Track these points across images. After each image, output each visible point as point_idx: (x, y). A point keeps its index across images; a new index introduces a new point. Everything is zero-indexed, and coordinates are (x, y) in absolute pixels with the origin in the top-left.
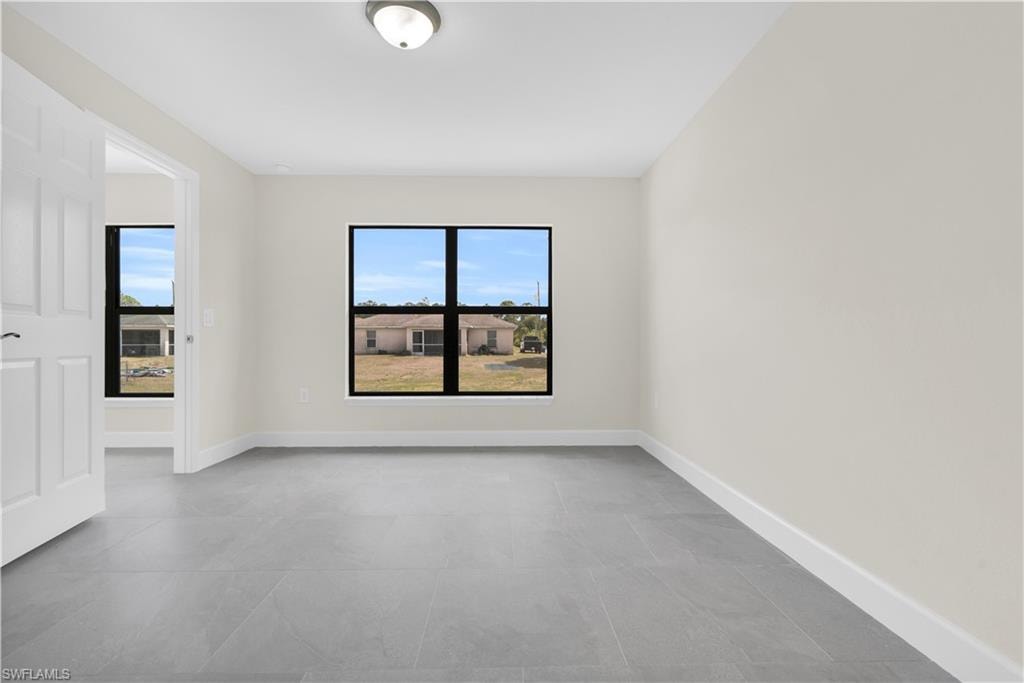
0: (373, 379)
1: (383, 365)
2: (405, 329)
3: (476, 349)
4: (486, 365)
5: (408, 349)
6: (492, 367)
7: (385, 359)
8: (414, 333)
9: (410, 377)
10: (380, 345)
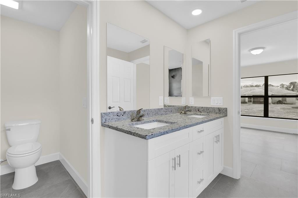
3: (276, 102)
4: (280, 108)
5: (246, 101)
6: (284, 109)
9: (247, 110)
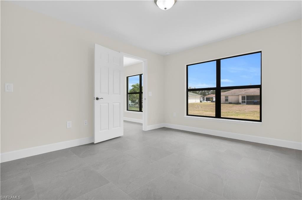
0: (225, 112)
1: (230, 107)
2: (239, 95)
5: (240, 102)
7: (231, 105)
8: (242, 97)
10: (230, 101)
